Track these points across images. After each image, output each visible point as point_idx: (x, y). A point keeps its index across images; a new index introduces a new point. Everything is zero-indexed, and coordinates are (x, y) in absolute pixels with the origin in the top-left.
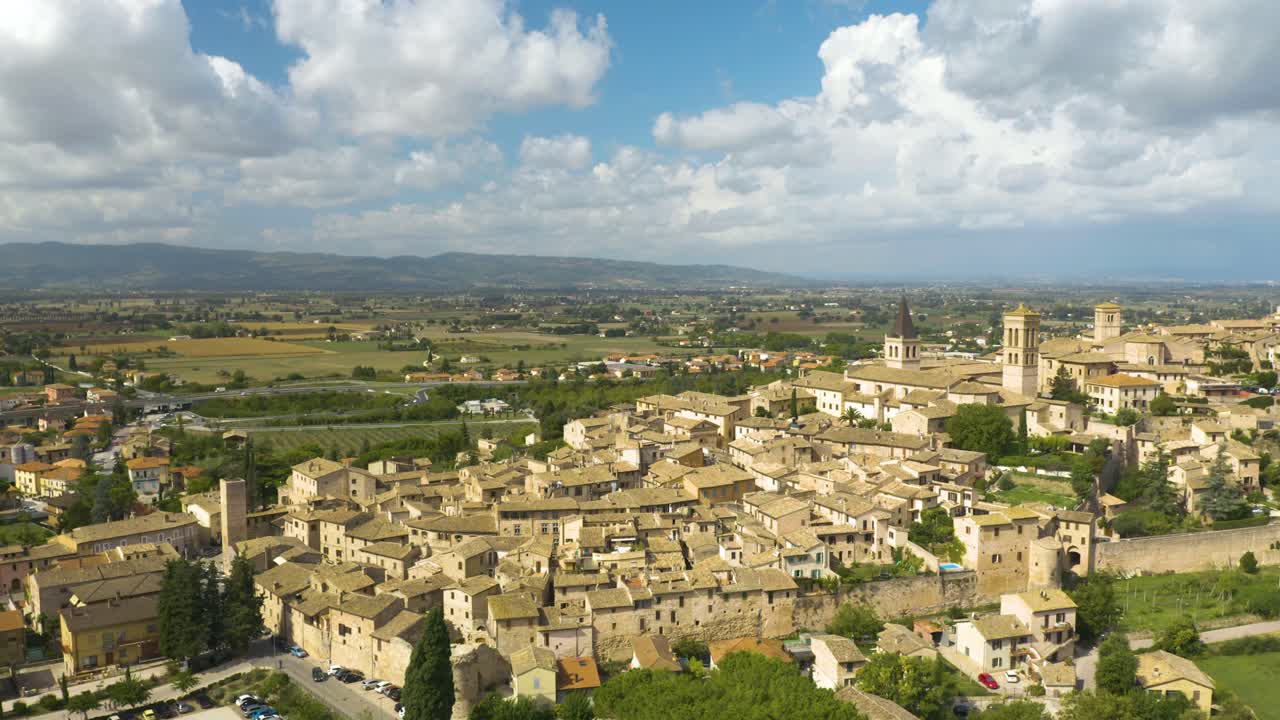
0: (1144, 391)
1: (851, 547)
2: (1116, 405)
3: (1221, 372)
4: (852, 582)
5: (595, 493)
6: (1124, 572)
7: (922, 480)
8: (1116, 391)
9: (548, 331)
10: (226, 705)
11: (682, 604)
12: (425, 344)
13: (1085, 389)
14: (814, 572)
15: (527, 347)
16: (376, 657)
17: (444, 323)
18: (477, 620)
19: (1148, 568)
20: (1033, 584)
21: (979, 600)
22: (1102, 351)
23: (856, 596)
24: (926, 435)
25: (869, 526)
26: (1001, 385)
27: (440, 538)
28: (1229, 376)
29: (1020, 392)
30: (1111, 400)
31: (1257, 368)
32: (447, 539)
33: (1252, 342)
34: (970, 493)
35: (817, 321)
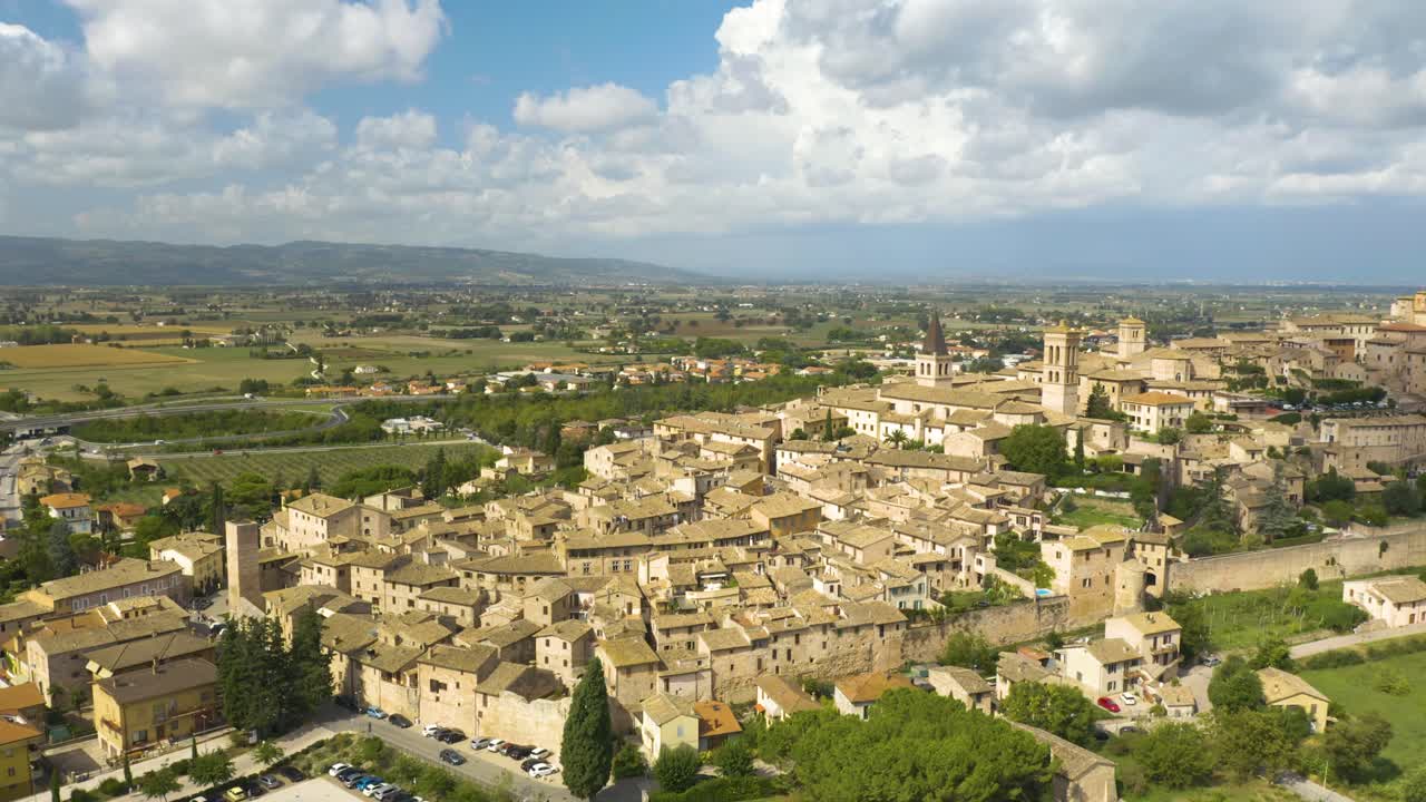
0: (1180, 408)
1: (939, 575)
2: (1153, 422)
3: (1239, 387)
4: (956, 612)
5: (657, 527)
6: (1196, 591)
7: (988, 505)
8: (1154, 410)
9: (441, 334)
10: (318, 776)
11: (797, 642)
12: (305, 351)
13: (1120, 409)
14: (916, 603)
15: (427, 354)
16: (480, 714)
17: (314, 325)
18: (577, 668)
19: (1217, 588)
20: (1119, 607)
21: (1071, 624)
22: (1128, 367)
23: (960, 626)
24: (981, 457)
25: (957, 553)
26: (1040, 403)
27: (500, 580)
28: (1246, 391)
29: (1061, 411)
30: (1149, 418)
31: (1272, 383)
32: (507, 581)
33: (1267, 358)
34: (1039, 516)
35: (739, 324)
